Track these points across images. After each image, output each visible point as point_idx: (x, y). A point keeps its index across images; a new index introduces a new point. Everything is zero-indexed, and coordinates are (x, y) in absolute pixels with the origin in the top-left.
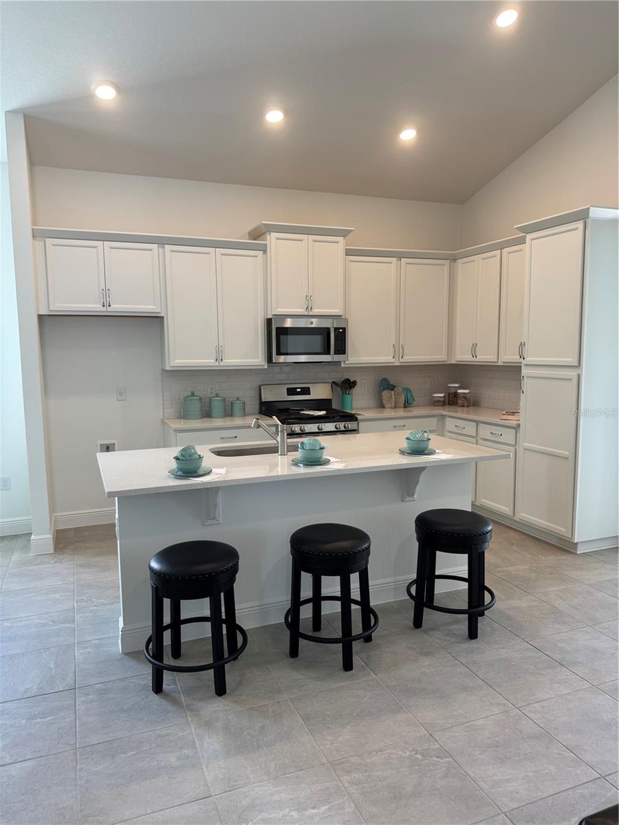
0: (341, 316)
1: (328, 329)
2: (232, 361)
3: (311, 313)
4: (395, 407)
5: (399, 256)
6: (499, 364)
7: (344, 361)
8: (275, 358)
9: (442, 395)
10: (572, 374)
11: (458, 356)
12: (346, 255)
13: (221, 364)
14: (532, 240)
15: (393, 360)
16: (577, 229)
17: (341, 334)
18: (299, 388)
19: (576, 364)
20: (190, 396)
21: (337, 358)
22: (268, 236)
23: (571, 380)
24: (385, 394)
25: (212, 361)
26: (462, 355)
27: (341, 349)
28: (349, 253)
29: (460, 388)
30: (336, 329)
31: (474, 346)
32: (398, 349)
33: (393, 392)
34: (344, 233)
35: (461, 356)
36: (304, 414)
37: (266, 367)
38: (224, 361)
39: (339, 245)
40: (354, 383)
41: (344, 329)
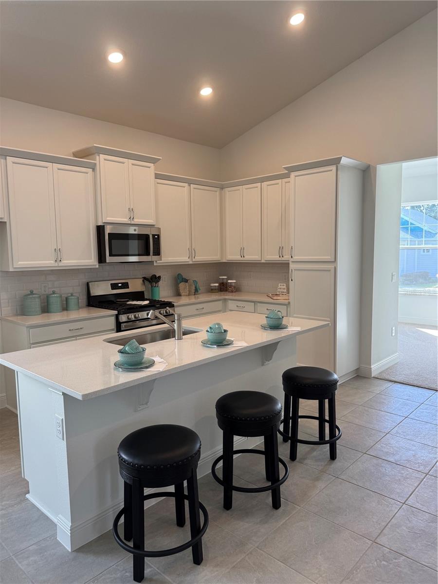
0: (154, 225)
1: (147, 236)
2: (70, 261)
3: (133, 223)
4: (189, 295)
5: (190, 182)
6: (262, 262)
7: (156, 261)
8: (109, 259)
9: (217, 285)
10: (330, 267)
11: (229, 257)
12: (156, 178)
13: (60, 264)
14: (295, 176)
15: (188, 260)
16: (331, 170)
17: (157, 239)
18: (120, 283)
19: (333, 260)
20: (29, 295)
21: (155, 258)
22: (97, 157)
23: (330, 271)
24: (182, 285)
25: (52, 262)
26: (232, 255)
27: (157, 252)
28: (157, 176)
29: (228, 279)
30: (154, 236)
31: (242, 249)
32: (192, 252)
33: (187, 283)
34: (154, 161)
35: (230, 257)
36: (131, 304)
37: (97, 267)
38: (63, 262)
39: (150, 170)
40: (159, 277)
41: (158, 236)
